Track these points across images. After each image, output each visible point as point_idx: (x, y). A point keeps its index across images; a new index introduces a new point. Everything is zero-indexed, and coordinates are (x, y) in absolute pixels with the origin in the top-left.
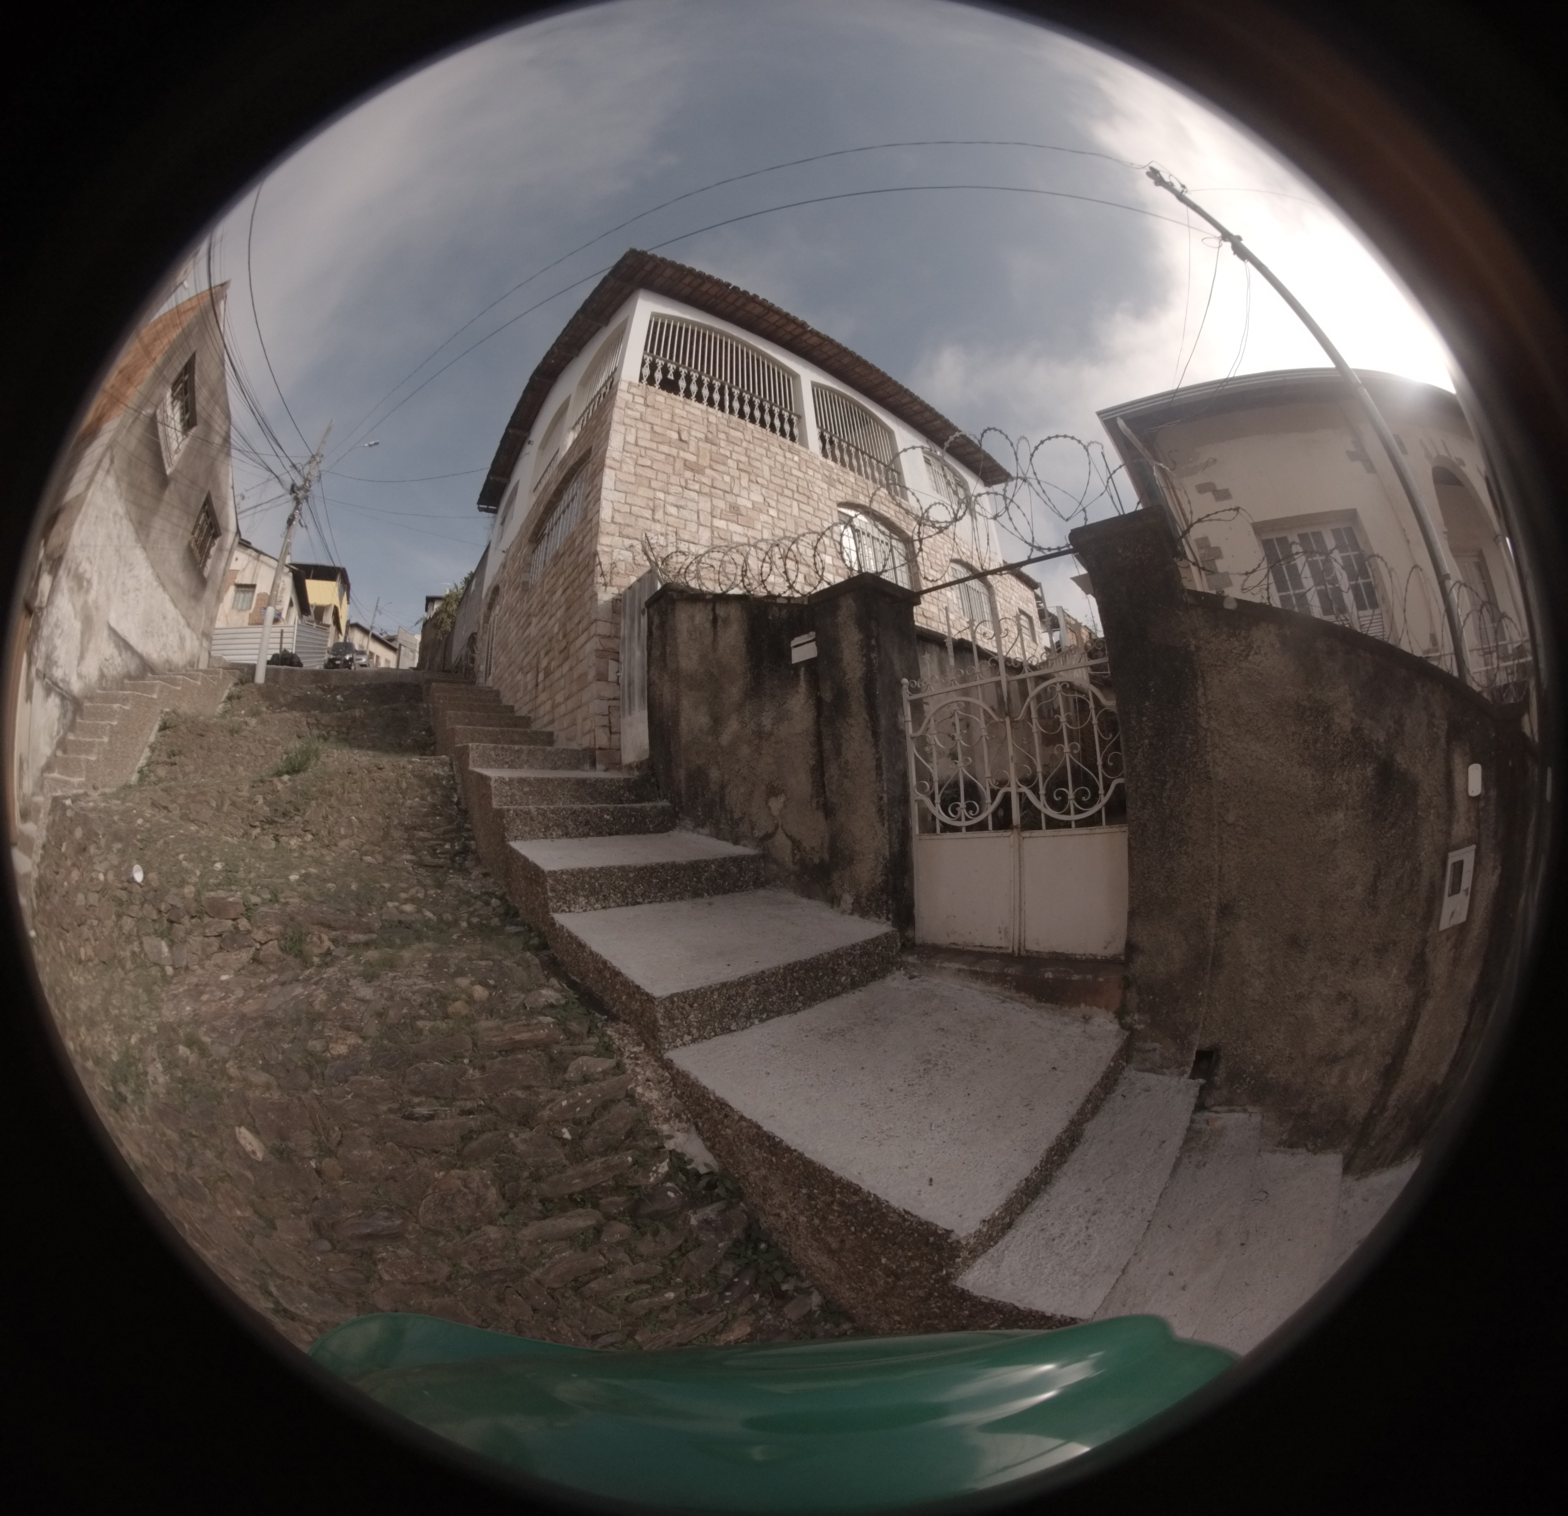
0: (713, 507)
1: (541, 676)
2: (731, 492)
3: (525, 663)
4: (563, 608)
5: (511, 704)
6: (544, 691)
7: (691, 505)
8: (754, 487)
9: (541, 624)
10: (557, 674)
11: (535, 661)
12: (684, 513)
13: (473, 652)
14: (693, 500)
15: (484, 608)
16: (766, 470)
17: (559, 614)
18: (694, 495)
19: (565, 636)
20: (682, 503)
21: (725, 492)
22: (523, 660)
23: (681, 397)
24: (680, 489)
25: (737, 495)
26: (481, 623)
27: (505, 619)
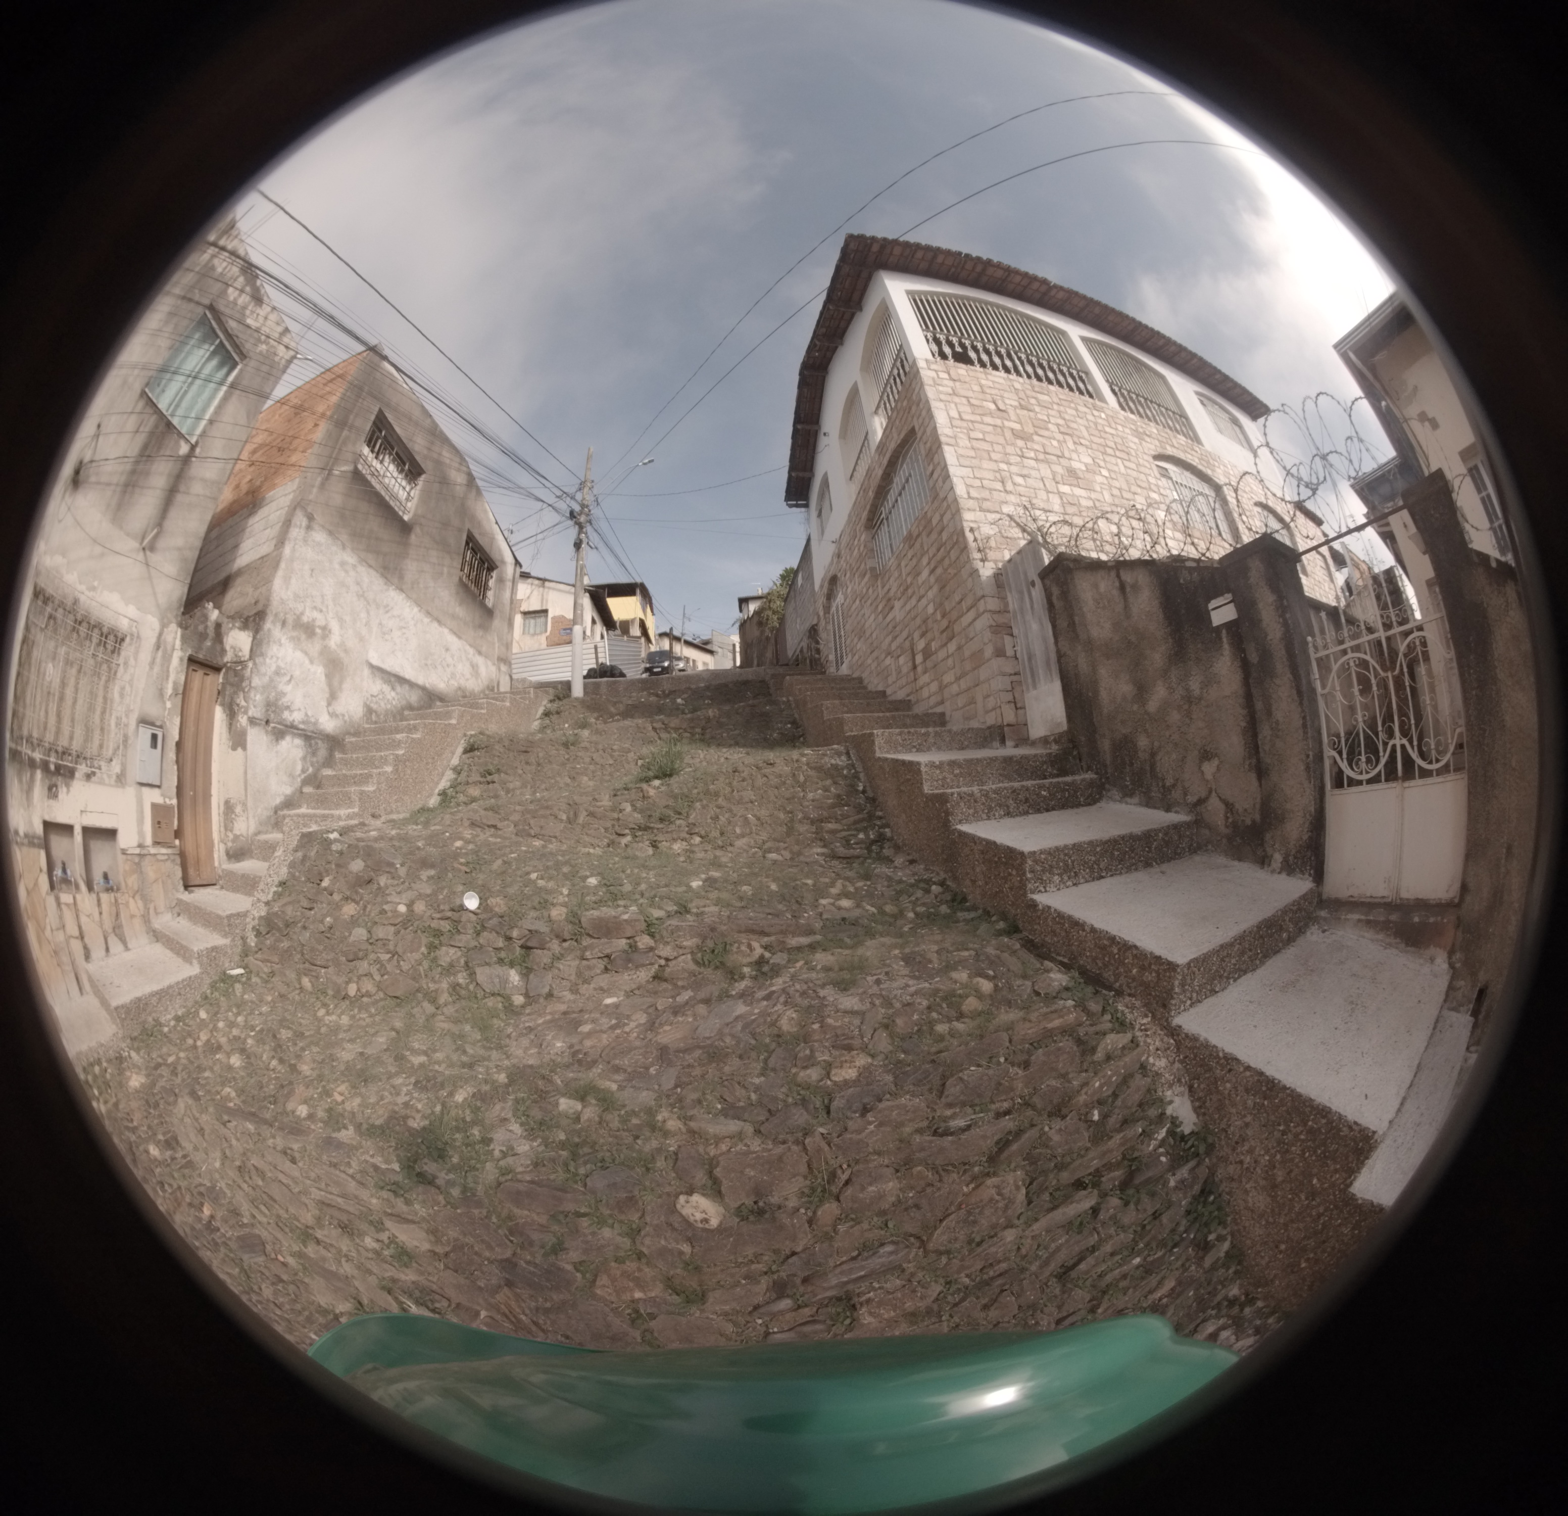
0: (1054, 473)
1: (919, 658)
2: (1063, 456)
3: (893, 647)
4: (935, 589)
5: (880, 688)
6: (925, 672)
7: (1034, 473)
8: (1081, 449)
9: (908, 607)
10: (942, 654)
11: (907, 643)
12: (1030, 482)
13: (817, 643)
14: (1033, 468)
15: (821, 600)
16: (1083, 429)
17: (930, 594)
18: (1032, 463)
19: (943, 616)
20: (1025, 472)
21: (1058, 456)
22: (890, 645)
23: (978, 367)
24: (1019, 459)
25: (1070, 459)
26: (821, 614)
27: (854, 607)
